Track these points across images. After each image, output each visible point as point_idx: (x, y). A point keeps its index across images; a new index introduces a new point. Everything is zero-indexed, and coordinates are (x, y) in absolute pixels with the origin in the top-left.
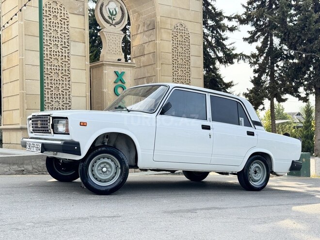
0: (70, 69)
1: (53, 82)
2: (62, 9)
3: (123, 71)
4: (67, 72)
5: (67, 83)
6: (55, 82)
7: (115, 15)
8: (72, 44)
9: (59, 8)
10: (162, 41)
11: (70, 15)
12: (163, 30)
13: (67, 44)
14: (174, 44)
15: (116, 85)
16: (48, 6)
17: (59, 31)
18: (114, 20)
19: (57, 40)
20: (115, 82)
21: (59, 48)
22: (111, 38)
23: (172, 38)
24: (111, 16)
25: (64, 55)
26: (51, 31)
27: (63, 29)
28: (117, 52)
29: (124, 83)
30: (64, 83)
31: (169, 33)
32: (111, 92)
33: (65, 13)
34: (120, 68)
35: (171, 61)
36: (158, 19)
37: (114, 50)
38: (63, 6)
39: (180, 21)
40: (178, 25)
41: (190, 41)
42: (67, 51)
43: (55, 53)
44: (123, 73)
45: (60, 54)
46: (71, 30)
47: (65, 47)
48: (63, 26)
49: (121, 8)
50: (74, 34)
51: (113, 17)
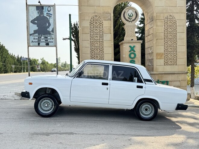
0: (104, 47)
1: (95, 54)
2: (100, 18)
3: (134, 45)
4: (102, 49)
5: (102, 54)
6: (96, 54)
7: (132, 16)
8: (104, 35)
9: (98, 18)
10: (157, 27)
11: (104, 21)
12: (158, 21)
13: (102, 35)
14: (165, 28)
15: (130, 53)
16: (93, 18)
17: (98, 30)
18: (131, 19)
19: (97, 34)
20: (130, 52)
21: (98, 38)
22: (129, 29)
23: (164, 24)
24: (129, 17)
25: (101, 41)
26: (94, 30)
27: (100, 28)
28: (132, 35)
29: (135, 52)
30: (101, 54)
31: (162, 22)
32: (127, 56)
33: (101, 20)
34: (132, 44)
35: (163, 37)
36: (155, 15)
37: (131, 35)
38: (100, 17)
39: (170, 14)
40: (168, 16)
41: (177, 24)
42: (102, 39)
43: (96, 41)
44: (134, 46)
45: (99, 40)
46: (104, 28)
47: (101, 37)
48: (100, 27)
49: (135, 12)
50: (105, 30)
51: (131, 17)
